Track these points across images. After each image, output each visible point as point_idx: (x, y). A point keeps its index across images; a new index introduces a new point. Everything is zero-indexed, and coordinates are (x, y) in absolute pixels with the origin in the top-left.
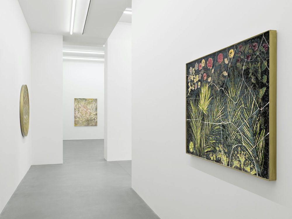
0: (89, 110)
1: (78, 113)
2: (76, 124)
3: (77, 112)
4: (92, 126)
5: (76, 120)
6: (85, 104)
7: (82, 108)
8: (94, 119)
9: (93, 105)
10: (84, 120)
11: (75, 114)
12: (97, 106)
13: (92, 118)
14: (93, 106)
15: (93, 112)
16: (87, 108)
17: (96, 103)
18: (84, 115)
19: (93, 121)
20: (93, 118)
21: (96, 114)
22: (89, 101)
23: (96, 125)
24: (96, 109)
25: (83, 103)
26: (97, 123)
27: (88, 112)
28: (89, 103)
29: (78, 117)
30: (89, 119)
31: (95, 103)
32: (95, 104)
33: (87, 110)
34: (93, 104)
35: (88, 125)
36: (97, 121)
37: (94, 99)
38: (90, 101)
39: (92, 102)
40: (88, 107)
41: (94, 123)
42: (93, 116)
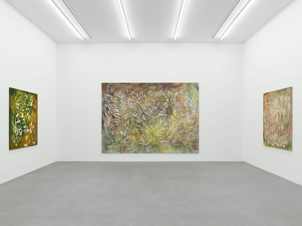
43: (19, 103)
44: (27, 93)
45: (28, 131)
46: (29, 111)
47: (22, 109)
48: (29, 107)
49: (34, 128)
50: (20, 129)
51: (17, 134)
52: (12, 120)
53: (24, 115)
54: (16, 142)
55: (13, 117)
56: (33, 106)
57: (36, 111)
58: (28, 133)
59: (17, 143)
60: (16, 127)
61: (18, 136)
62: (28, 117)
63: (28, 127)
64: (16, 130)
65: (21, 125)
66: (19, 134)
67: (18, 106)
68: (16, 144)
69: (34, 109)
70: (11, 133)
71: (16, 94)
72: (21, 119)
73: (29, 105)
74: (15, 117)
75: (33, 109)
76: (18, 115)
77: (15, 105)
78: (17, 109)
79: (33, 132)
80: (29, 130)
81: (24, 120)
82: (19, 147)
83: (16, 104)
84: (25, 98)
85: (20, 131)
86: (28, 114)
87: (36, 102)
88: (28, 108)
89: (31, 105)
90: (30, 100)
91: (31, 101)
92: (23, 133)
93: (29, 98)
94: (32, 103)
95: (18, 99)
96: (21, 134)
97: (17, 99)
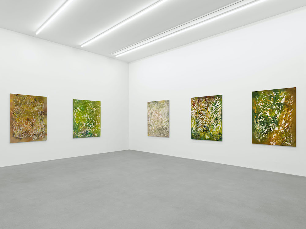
0: (161, 116)
1: (151, 120)
2: (149, 133)
3: (150, 119)
4: (164, 136)
5: (149, 128)
6: (157, 108)
7: (154, 114)
8: (166, 128)
10: (156, 129)
11: (148, 120)
12: (169, 110)
13: (163, 126)
14: (165, 110)
15: (165, 118)
16: (159, 113)
17: (167, 105)
18: (156, 123)
19: (165, 131)
20: (165, 126)
21: (168, 122)
22: (160, 105)
23: (168, 136)
24: (168, 114)
25: (155, 107)
26: (169, 133)
27: (159, 118)
28: (161, 107)
29: (151, 125)
30: (161, 127)
31: (166, 105)
32: (166, 108)
33: (159, 116)
34: (165, 108)
35: (159, 135)
36: (169, 131)
37: (165, 101)
38: (161, 103)
39: (163, 105)
40: (160, 112)
41: (165, 134)
42: (165, 125)
43: (263, 102)
44: (275, 91)
45: (276, 129)
46: (278, 109)
47: (267, 107)
48: (279, 105)
49: (287, 127)
50: (264, 127)
51: (260, 131)
52: (254, 119)
53: (270, 113)
54: (259, 138)
55: (255, 116)
56: (285, 104)
57: (292, 107)
58: (277, 132)
59: (261, 139)
60: (258, 125)
61: (261, 133)
62: (276, 115)
63: (277, 124)
64: (258, 127)
65: (266, 122)
66: (263, 132)
67: (261, 106)
68: (259, 140)
69: (287, 106)
70: (254, 129)
71: (259, 96)
72: (266, 118)
73: (278, 102)
74: (257, 116)
75: (285, 106)
76: (261, 113)
77: (258, 106)
78: (260, 109)
79: (286, 131)
80: (279, 128)
81: (270, 118)
82: (262, 143)
83: (259, 104)
84: (272, 96)
85: (265, 128)
86: (276, 112)
87: (292, 97)
88: (277, 106)
89: (283, 101)
90: (281, 97)
91: (282, 98)
92: (269, 131)
93: (278, 96)
94: (284, 99)
95: (262, 99)
96: (265, 131)
97: (259, 100)
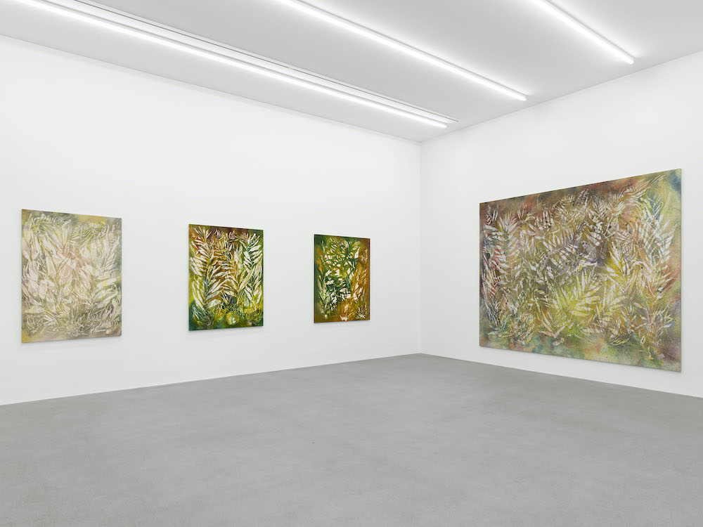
0: (89, 269)
1: (41, 278)
2: (31, 329)
3: (33, 276)
4: (101, 335)
5: (31, 311)
6: (70, 238)
7: (59, 258)
8: (110, 307)
9: (104, 246)
10: (66, 312)
11: (24, 282)
12: (119, 249)
13: (99, 302)
14: (106, 249)
15: (107, 275)
16: (80, 256)
17: (116, 235)
18: (67, 290)
19: (105, 316)
20: (106, 302)
21: (119, 285)
22: (86, 228)
23: (116, 332)
24: (118, 263)
25: (62, 233)
26: (120, 322)
27: (82, 274)
28: (89, 235)
29: (38, 299)
30: (89, 305)
31: (111, 234)
32: (111, 243)
33: (79, 265)
34: (105, 242)
35: (84, 333)
36: (119, 316)
37: (108, 220)
38: (92, 225)
39: (99, 230)
40: (86, 254)
41: (108, 325)
42: (105, 295)
43: (331, 254)
44: (347, 239)
45: (349, 296)
46: (350, 266)
47: (338, 264)
48: (352, 260)
49: (361, 294)
50: (333, 294)
51: (328, 301)
52: (319, 281)
53: (341, 272)
54: (326, 313)
55: (320, 277)
56: (359, 260)
57: (366, 266)
58: (349, 301)
59: (328, 315)
60: (325, 291)
61: (329, 304)
62: (348, 276)
63: (349, 289)
64: (324, 294)
65: (335, 287)
66: (331, 302)
67: (329, 260)
68: (326, 316)
69: (361, 263)
70: (317, 298)
71: (325, 243)
72: (335, 279)
73: (351, 257)
74: (323, 276)
75: (359, 263)
76: (329, 272)
77: (324, 259)
78: (327, 265)
79: (359, 298)
80: (352, 295)
81: (340, 279)
82: (330, 320)
83: (326, 256)
84: (344, 247)
85: (334, 296)
86: (349, 271)
87: (366, 251)
88: (350, 262)
89: (356, 256)
90: (354, 249)
91: (356, 251)
92: (339, 300)
93: (351, 247)
94: (357, 253)
95: (329, 249)
96: (335, 301)
97: (326, 250)
